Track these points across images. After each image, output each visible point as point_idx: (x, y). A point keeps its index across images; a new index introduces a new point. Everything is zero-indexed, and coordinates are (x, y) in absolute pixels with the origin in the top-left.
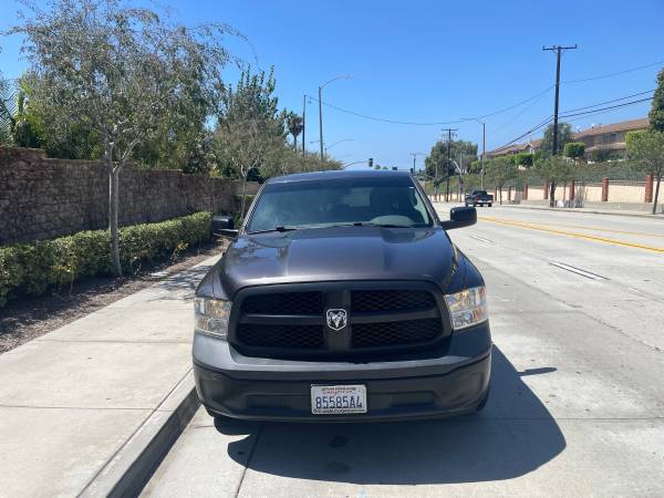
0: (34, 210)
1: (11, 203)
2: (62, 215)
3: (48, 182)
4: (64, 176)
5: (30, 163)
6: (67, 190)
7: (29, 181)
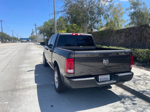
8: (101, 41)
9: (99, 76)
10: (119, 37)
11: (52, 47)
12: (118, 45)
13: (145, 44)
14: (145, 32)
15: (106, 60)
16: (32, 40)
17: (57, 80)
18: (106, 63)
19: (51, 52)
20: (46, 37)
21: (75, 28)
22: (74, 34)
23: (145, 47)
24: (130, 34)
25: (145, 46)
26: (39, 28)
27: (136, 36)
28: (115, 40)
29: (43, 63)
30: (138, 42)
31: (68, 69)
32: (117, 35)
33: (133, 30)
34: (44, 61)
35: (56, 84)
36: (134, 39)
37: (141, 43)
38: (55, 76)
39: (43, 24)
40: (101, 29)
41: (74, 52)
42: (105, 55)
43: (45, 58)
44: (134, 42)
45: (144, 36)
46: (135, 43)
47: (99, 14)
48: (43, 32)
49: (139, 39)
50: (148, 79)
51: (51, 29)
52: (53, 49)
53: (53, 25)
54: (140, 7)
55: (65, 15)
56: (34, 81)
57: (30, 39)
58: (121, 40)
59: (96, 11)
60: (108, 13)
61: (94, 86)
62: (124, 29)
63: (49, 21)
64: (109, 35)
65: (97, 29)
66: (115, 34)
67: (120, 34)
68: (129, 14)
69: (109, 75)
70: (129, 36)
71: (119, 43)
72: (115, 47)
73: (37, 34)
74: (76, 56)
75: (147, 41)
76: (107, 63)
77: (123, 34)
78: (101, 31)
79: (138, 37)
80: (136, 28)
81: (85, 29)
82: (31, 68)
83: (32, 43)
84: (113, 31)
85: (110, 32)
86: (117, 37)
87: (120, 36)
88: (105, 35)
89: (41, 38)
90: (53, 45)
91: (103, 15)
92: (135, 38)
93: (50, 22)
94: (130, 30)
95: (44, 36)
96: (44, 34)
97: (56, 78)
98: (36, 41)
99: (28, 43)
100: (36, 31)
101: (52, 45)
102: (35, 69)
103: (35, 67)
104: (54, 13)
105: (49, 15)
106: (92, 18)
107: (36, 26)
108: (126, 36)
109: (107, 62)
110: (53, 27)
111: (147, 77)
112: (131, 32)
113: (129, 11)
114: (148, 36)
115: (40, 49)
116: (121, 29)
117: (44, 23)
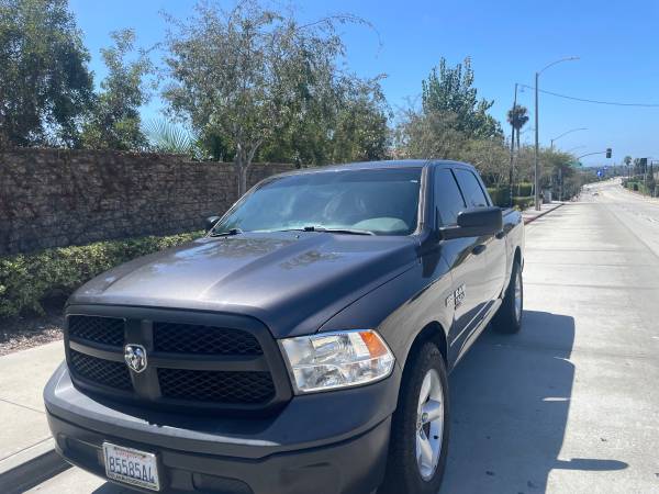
0: (172, 209)
1: (148, 202)
2: (202, 213)
3: (189, 183)
4: (207, 177)
5: (169, 166)
6: (209, 190)
7: (167, 181)
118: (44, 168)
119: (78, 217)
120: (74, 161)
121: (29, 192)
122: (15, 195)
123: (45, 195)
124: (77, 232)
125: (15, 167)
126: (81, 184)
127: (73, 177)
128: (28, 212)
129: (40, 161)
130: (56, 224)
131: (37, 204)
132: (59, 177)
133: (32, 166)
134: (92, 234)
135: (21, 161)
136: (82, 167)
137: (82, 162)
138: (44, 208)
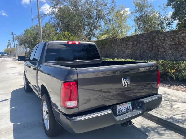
8: (102, 52)
9: (117, 106)
10: (125, 47)
11: (38, 63)
12: (124, 57)
13: (158, 55)
14: (156, 39)
15: (126, 79)
16: (8, 54)
17: (47, 115)
18: (126, 84)
19: (36, 71)
20: (28, 50)
21: (68, 36)
22: (70, 43)
23: (158, 58)
24: (139, 42)
25: (157, 56)
26: (18, 38)
27: (146, 45)
28: (120, 51)
29: (23, 87)
30: (148, 52)
31: (66, 101)
32: (123, 44)
33: (142, 38)
34: (25, 84)
35: (45, 121)
36: (143, 48)
37: (152, 53)
38: (44, 110)
39: (24, 33)
40: (102, 37)
41: (77, 69)
42: (124, 72)
43: (26, 79)
44: (144, 52)
45: (155, 44)
46: (145, 54)
47: (98, 19)
48: (24, 43)
49: (149, 48)
50: (170, 98)
51: (35, 39)
52: (39, 66)
53: (37, 33)
54: (146, 10)
55: (53, 20)
56: (9, 119)
57: (5, 53)
58: (128, 51)
59: (94, 15)
60: (110, 17)
61: (112, 124)
62: (131, 37)
63: (32, 28)
64: (112, 44)
65: (97, 37)
66: (119, 44)
67: (126, 43)
68: (134, 19)
69: (130, 102)
70: (137, 45)
71: (125, 54)
72: (122, 59)
73: (16, 46)
74: (80, 76)
75: (160, 50)
76: (128, 85)
77: (130, 43)
78: (102, 40)
79: (148, 46)
80: (145, 35)
81: (81, 37)
82: (5, 96)
83: (9, 59)
84: (117, 39)
85: (113, 41)
86: (122, 47)
87: (127, 45)
88: (108, 45)
89: (22, 51)
90: (38, 60)
91: (103, 19)
92: (145, 47)
93: (33, 30)
94: (138, 38)
95: (26, 48)
96: (25, 46)
97: (45, 113)
98: (15, 56)
99: (3, 59)
100: (14, 42)
101: (36, 60)
102: (11, 98)
103: (11, 94)
104: (39, 17)
105: (32, 19)
106: (91, 23)
107: (13, 35)
108: (134, 45)
109: (128, 83)
110: (38, 35)
111: (167, 96)
112: (139, 40)
113: (133, 15)
114: (160, 44)
115: (19, 66)
116: (127, 37)
117: (24, 31)
118: (169, 37)
119: (179, 52)
120: (180, 33)
121: (164, 44)
122: (161, 45)
123: (169, 45)
124: (177, 57)
125: (161, 38)
126: (181, 41)
127: (178, 39)
128: (163, 49)
129: (168, 35)
130: (171, 54)
131: (166, 47)
132: (173, 39)
133: (165, 37)
134: (183, 58)
135: (163, 36)
136: (182, 35)
137: (183, 33)
138: (168, 49)
